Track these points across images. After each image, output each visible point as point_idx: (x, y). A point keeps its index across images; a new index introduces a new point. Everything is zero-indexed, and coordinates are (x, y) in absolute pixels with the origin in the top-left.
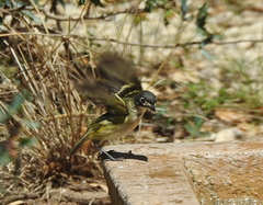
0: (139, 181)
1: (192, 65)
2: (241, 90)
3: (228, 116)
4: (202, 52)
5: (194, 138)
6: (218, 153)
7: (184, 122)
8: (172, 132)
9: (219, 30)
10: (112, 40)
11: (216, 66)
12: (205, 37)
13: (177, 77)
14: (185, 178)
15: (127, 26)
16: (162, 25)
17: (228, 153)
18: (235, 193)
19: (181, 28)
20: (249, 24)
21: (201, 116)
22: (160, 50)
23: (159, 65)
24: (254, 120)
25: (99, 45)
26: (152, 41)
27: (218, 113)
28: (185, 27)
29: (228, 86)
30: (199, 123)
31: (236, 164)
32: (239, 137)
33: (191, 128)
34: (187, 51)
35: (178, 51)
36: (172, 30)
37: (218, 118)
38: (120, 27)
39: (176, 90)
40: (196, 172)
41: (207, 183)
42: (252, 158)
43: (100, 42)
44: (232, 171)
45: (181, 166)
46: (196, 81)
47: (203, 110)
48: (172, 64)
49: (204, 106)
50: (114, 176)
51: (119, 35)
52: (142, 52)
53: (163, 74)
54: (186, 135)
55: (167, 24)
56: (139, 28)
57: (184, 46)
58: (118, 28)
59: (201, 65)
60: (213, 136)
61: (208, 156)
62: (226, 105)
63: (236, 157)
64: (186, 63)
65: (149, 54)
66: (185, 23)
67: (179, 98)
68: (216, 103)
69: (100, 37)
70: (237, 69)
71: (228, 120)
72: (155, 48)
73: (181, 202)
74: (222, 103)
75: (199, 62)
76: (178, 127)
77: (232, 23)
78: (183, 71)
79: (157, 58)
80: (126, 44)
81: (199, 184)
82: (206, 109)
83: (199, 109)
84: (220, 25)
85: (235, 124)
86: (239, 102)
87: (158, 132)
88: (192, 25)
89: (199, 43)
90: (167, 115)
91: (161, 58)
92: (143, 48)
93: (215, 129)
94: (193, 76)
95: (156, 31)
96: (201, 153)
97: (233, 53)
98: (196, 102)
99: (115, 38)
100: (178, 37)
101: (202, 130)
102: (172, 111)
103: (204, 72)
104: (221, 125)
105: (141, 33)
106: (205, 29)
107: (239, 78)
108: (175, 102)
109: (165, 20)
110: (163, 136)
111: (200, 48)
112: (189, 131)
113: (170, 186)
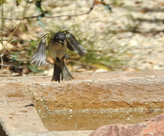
0: (1, 99)
1: (33, 29)
4: (38, 22)
5: (35, 73)
6: (48, 83)
7: (28, 64)
8: (21, 70)
9: (49, 9)
11: (47, 30)
12: (41, 13)
13: (24, 37)
14: (29, 97)
16: (15, 6)
17: (55, 82)
18: (59, 106)
19: (26, 8)
20: (67, 5)
22: (14, 21)
23: (14, 30)
24: (70, 63)
26: (8, 15)
27: (49, 59)
28: (29, 6)
31: (60, 89)
33: (33, 67)
34: (29, 22)
35: (25, 21)
36: (21, 9)
37: (49, 62)
39: (24, 45)
40: (35, 94)
41: (42, 100)
42: (69, 85)
44: (57, 93)
45: (27, 90)
46: (35, 39)
48: (21, 29)
52: (3, 22)
53: (16, 35)
54: (29, 71)
55: (18, 5)
56: (1, 7)
57: (27, 18)
59: (39, 30)
60: (46, 72)
61: (43, 84)
63: (59, 85)
64: (29, 28)
65: (7, 23)
66: (29, 4)
67: (25, 50)
72: (11, 20)
73: (26, 112)
75: (37, 28)
76: (25, 67)
77: (57, 4)
78: (28, 33)
79: (12, 26)
81: (37, 101)
84: (50, 6)
87: (13, 70)
88: (33, 6)
89: (37, 17)
90: (18, 60)
91: (14, 25)
92: (4, 20)
93: (47, 68)
94: (33, 36)
95: (11, 10)
96: (39, 83)
97: (57, 23)
100: (24, 13)
101: (39, 69)
102: (21, 57)
103: (40, 34)
105: (2, 11)
106: (40, 8)
108: (23, 52)
109: (17, 2)
110: (16, 72)
111: (38, 20)
112: (32, 69)
113: (20, 102)
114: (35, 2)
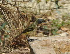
0: (39, 47)
1: (54, 14)
2: (68, 22)
3: (64, 29)
4: (57, 11)
5: (55, 35)
6: (61, 40)
7: (52, 31)
8: (48, 34)
9: (62, 5)
10: (31, 8)
11: (61, 15)
12: (58, 7)
13: (50, 18)
14: (52, 46)
15: (35, 4)
16: (45, 3)
17: (64, 39)
18: (66, 51)
19: (51, 4)
21: (57, 29)
22: (45, 10)
23: (45, 15)
25: (27, 9)
26: (42, 8)
27: (61, 28)
28: (52, 4)
29: (64, 21)
30: (56, 31)
31: (67, 42)
32: (67, 35)
33: (54, 32)
34: (52, 11)
35: (50, 11)
36: (48, 5)
37: (62, 30)
39: (49, 22)
40: (55, 45)
41: (58, 48)
43: (27, 8)
44: (65, 45)
45: (51, 43)
46: (55, 19)
47: (57, 27)
48: (48, 14)
49: (57, 26)
50: (31, 46)
51: (33, 6)
52: (40, 11)
53: (46, 17)
54: (52, 34)
55: (47, 3)
56: (39, 4)
57: (51, 9)
58: (33, 4)
59: (57, 15)
60: (60, 35)
61: (59, 40)
62: (64, 26)
63: (67, 41)
64: (52, 14)
65: (42, 12)
66: (52, 3)
67: (50, 24)
68: (61, 25)
69: (27, 7)
70: (67, 16)
71: (64, 30)
72: (43, 10)
74: (63, 25)
75: (56, 14)
76: (50, 32)
77: (65, 3)
78: (51, 16)
79: (44, 13)
80: (35, 9)
81: (56, 48)
82: (58, 27)
83: (56, 27)
84: (62, 3)
85: (66, 31)
86: (68, 25)
87: (44, 33)
88: (54, 3)
89: (56, 9)
90: (47, 29)
91: (45, 12)
92: (40, 10)
93: (61, 33)
94: (54, 18)
95: (44, 5)
96: (57, 40)
97: (66, 11)
98: (55, 25)
100: (50, 6)
101: (57, 33)
102: (48, 27)
103: (58, 16)
104: (62, 32)
105: (39, 6)
106: (58, 4)
107: (68, 18)
108: (49, 25)
110: (46, 35)
112: (53, 33)
113: (48, 49)
114: (55, 2)
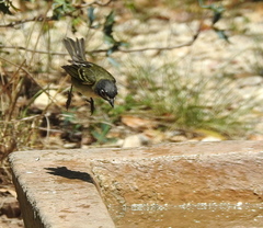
0: (47, 186)
2: (147, 97)
3: (135, 122)
4: (108, 59)
5: (101, 144)
6: (125, 159)
7: (91, 128)
8: (79, 139)
9: (125, 38)
10: (21, 48)
11: (123, 73)
12: (112, 45)
15: (35, 34)
17: (135, 158)
18: (141, 198)
20: (155, 32)
21: (108, 122)
24: (161, 126)
25: (8, 53)
26: (59, 49)
27: (125, 120)
29: (135, 93)
30: (106, 129)
31: (143, 169)
32: (145, 143)
33: (98, 134)
34: (94, 59)
37: (125, 125)
38: (28, 35)
40: (103, 178)
41: (114, 188)
42: (158, 163)
43: (8, 50)
44: (138, 176)
45: (89, 171)
47: (110, 116)
49: (111, 113)
50: (22, 181)
51: (27, 42)
52: (50, 59)
54: (93, 141)
55: (74, 31)
56: (47, 36)
57: (90, 53)
58: (26, 36)
60: (120, 142)
61: (116, 162)
62: (132, 111)
63: (142, 163)
65: (57, 62)
66: (93, 31)
67: (86, 105)
68: (122, 109)
69: (8, 44)
70: (143, 76)
71: (134, 126)
72: (63, 56)
73: (88, 207)
74: (129, 109)
76: (85, 133)
77: (138, 31)
80: (34, 52)
81: (106, 189)
82: (113, 115)
83: (106, 116)
84: (127, 33)
85: (141, 130)
86: (145, 109)
87: (66, 138)
88: (100, 33)
89: (106, 51)
90: (75, 122)
92: (50, 57)
93: (122, 135)
96: (108, 159)
97: (139, 61)
98: (103, 109)
99: (23, 46)
101: (109, 136)
102: (79, 117)
104: (128, 131)
105: (49, 41)
106: (112, 37)
107: (145, 85)
108: (82, 109)
109: (73, 27)
110: (71, 142)
111: (107, 56)
112: (96, 137)
113: (78, 191)
114: (102, 28)
